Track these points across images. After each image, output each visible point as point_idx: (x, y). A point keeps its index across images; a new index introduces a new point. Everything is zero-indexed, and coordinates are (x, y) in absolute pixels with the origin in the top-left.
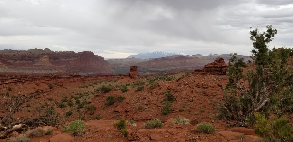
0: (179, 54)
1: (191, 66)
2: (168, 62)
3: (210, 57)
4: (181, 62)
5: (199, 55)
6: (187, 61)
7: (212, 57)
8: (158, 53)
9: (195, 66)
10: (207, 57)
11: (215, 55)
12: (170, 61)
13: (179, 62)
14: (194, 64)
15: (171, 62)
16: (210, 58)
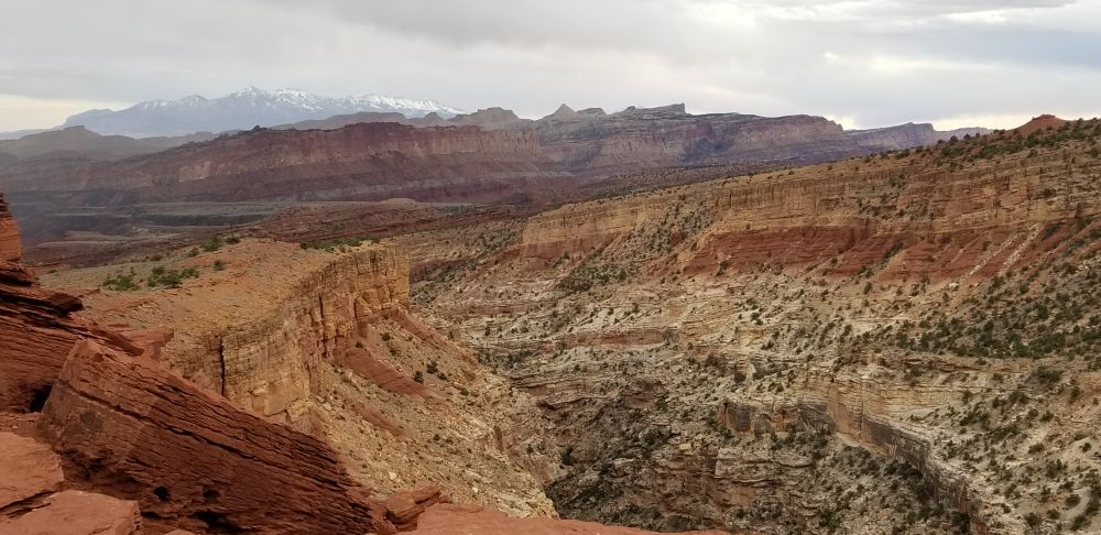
0: (392, 103)
1: (437, 184)
2: (295, 159)
3: (559, 123)
4: (374, 159)
5: (497, 114)
6: (418, 150)
7: (572, 128)
8: (263, 98)
9: (462, 181)
10: (544, 122)
11: (590, 111)
12: (307, 152)
13: (362, 155)
14: (457, 169)
15: (312, 159)
16: (556, 132)
